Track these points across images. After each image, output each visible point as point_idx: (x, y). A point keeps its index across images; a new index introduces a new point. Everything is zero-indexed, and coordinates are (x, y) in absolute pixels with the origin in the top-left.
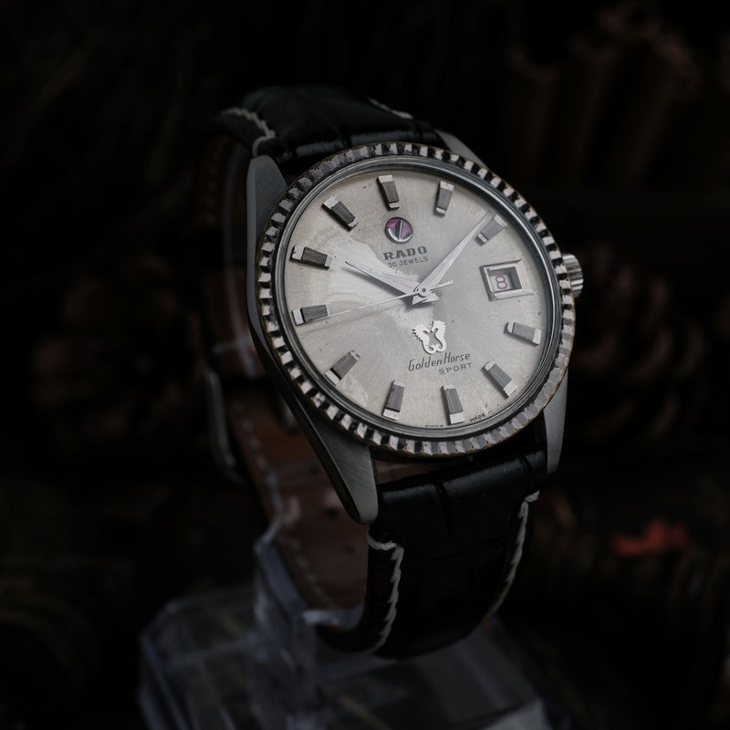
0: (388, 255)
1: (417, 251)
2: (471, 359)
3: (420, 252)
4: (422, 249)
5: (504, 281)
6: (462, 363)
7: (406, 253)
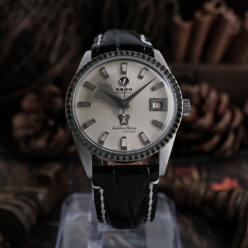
0: (117, 89)
1: (128, 89)
2: (136, 130)
3: (129, 90)
4: (130, 89)
5: (158, 105)
6: (133, 130)
7: (124, 89)
